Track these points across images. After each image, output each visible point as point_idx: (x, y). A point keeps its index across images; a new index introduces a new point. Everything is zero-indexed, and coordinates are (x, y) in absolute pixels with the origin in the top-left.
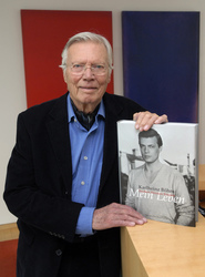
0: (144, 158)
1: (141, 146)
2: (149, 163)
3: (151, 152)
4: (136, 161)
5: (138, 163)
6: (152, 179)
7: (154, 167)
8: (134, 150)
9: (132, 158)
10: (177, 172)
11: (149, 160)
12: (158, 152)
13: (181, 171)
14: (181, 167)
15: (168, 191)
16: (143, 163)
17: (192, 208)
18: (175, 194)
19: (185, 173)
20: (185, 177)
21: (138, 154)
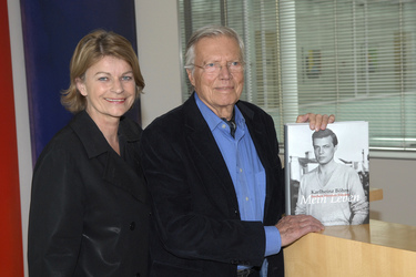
0: (318, 160)
1: (315, 147)
2: (323, 164)
3: (326, 152)
4: (309, 165)
5: (311, 166)
6: (325, 182)
7: (329, 168)
8: (307, 153)
9: (304, 162)
10: (352, 169)
11: (323, 161)
12: (333, 152)
13: (356, 168)
14: (356, 164)
15: (342, 190)
16: (317, 165)
17: (366, 204)
18: (349, 193)
19: (360, 169)
20: (360, 173)
21: (312, 156)
